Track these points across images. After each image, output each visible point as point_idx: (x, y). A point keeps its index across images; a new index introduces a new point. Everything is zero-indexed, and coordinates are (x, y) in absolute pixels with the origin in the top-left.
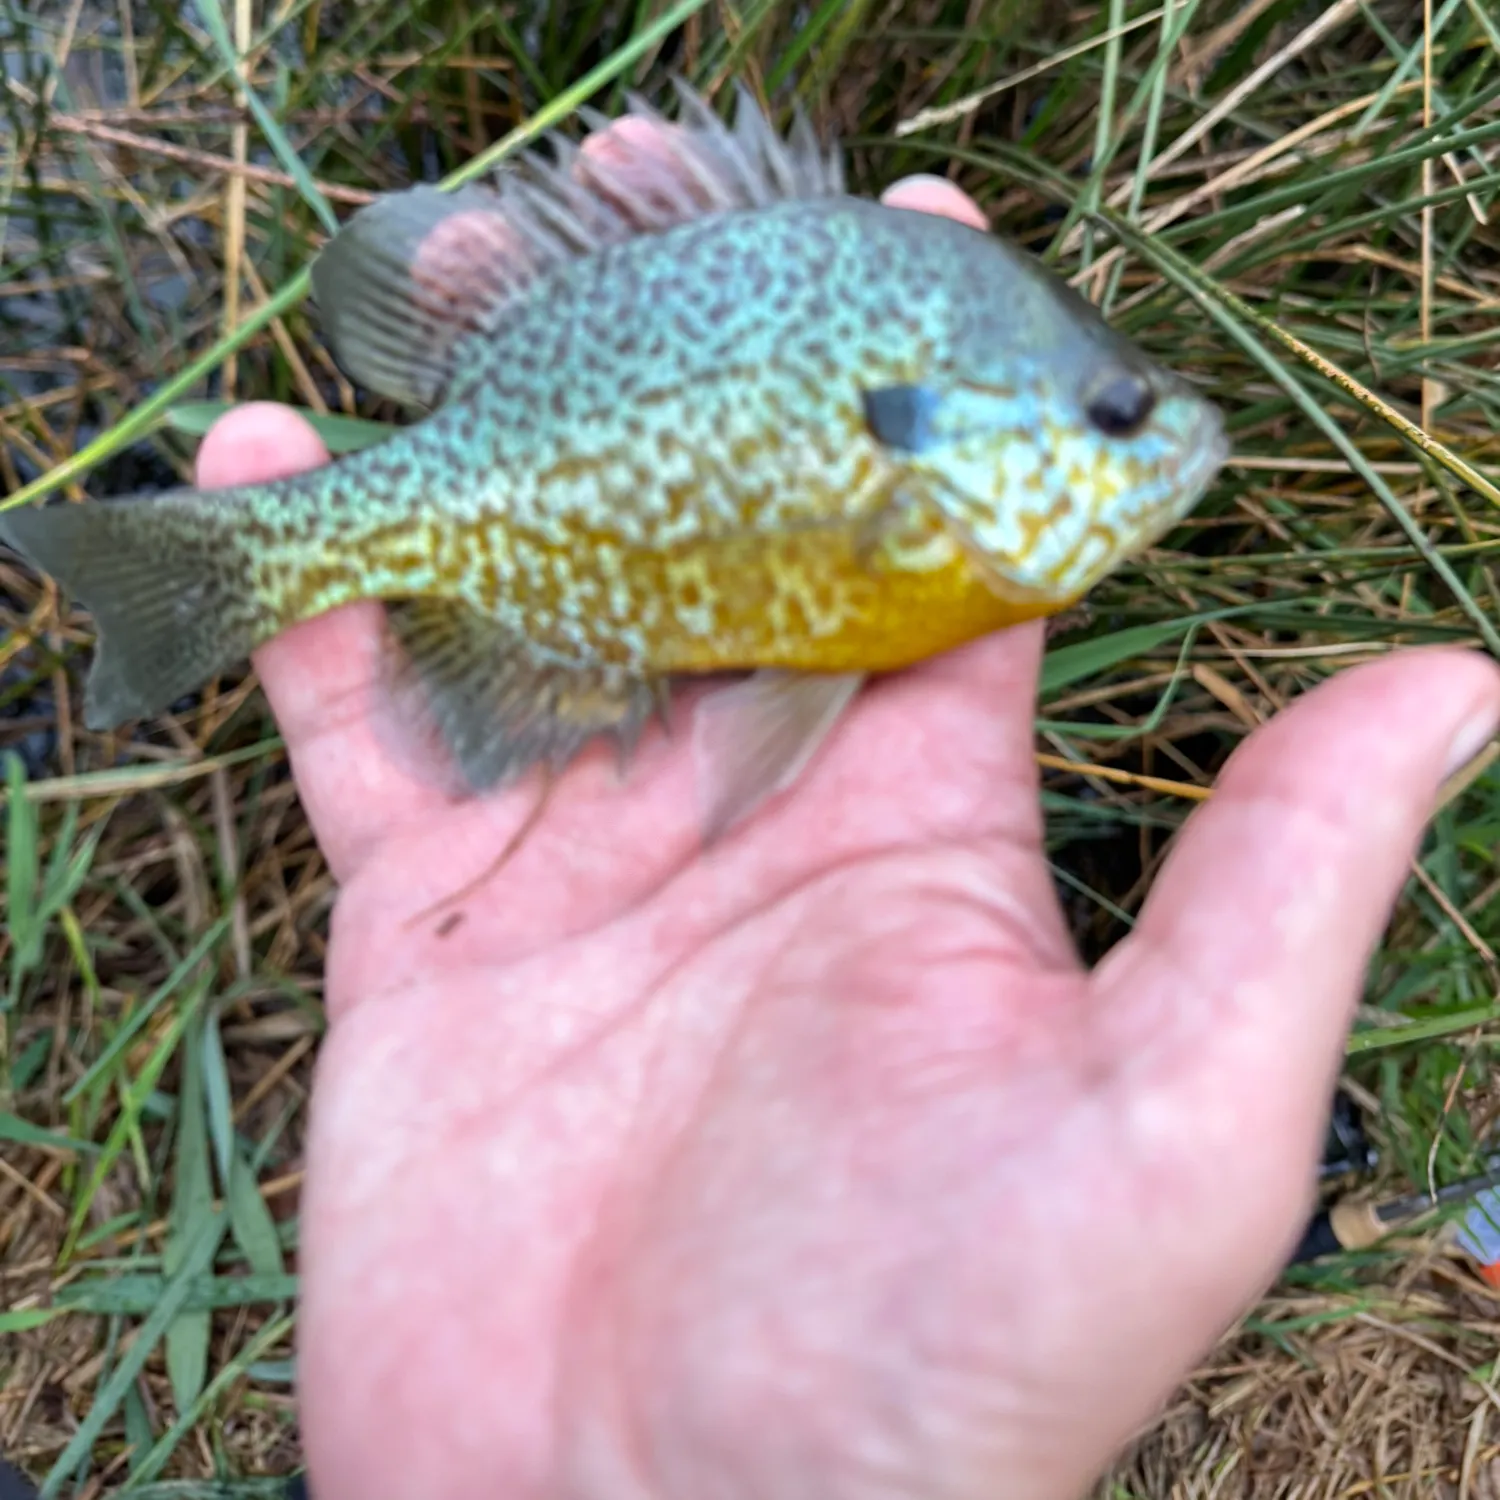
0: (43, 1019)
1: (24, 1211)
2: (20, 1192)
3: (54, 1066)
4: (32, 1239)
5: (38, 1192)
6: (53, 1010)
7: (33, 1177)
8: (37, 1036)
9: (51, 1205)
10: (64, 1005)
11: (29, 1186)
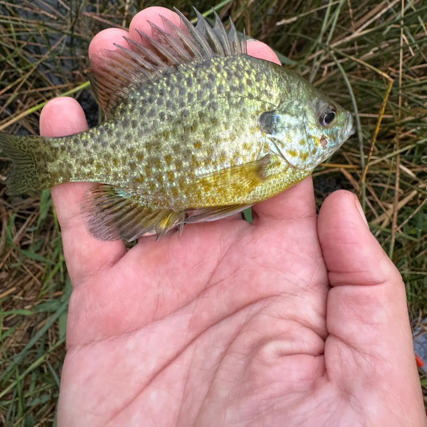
0: (43, 237)
1: (31, 283)
2: (31, 278)
3: (44, 248)
4: (32, 291)
5: (35, 278)
6: (45, 235)
7: (35, 275)
8: (39, 241)
9: (39, 283)
10: (48, 234)
11: (34, 277)
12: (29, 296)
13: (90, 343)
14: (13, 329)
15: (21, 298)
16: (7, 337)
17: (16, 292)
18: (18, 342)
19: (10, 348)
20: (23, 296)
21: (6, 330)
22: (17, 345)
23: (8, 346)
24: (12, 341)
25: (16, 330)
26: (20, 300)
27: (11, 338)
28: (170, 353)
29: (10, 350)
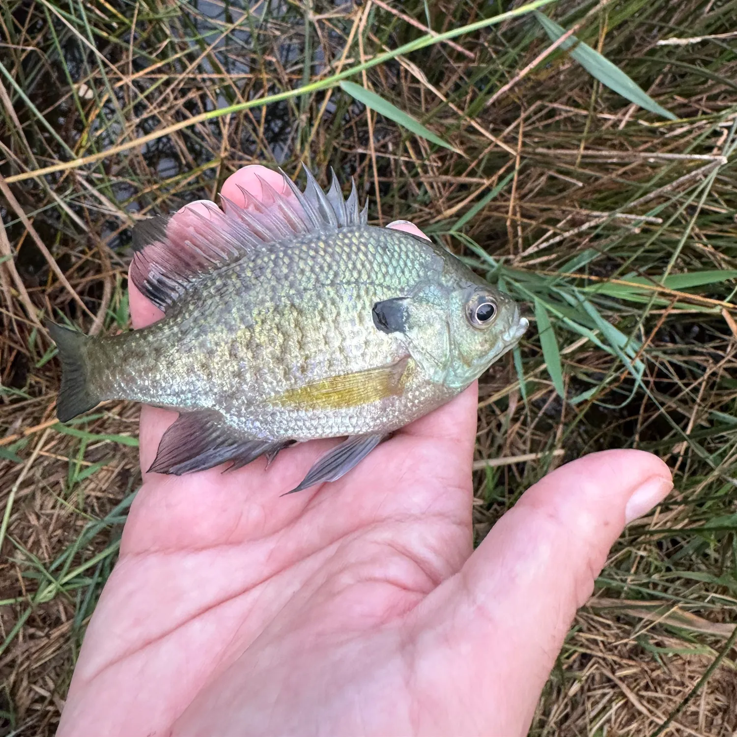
12: (128, 417)
13: (143, 553)
14: (97, 467)
15: (117, 417)
16: (87, 479)
17: (110, 406)
18: (101, 490)
19: (88, 496)
20: (120, 414)
21: (87, 467)
22: (99, 494)
23: (87, 492)
24: (92, 486)
25: (102, 469)
26: (114, 419)
27: (91, 481)
28: (237, 586)
29: (89, 500)
